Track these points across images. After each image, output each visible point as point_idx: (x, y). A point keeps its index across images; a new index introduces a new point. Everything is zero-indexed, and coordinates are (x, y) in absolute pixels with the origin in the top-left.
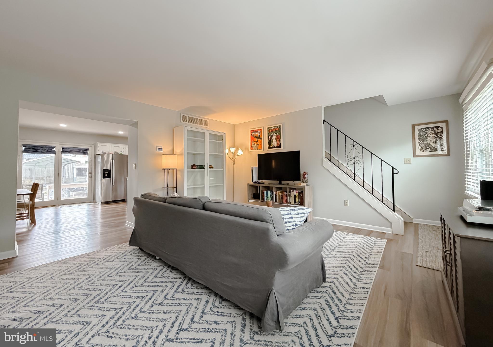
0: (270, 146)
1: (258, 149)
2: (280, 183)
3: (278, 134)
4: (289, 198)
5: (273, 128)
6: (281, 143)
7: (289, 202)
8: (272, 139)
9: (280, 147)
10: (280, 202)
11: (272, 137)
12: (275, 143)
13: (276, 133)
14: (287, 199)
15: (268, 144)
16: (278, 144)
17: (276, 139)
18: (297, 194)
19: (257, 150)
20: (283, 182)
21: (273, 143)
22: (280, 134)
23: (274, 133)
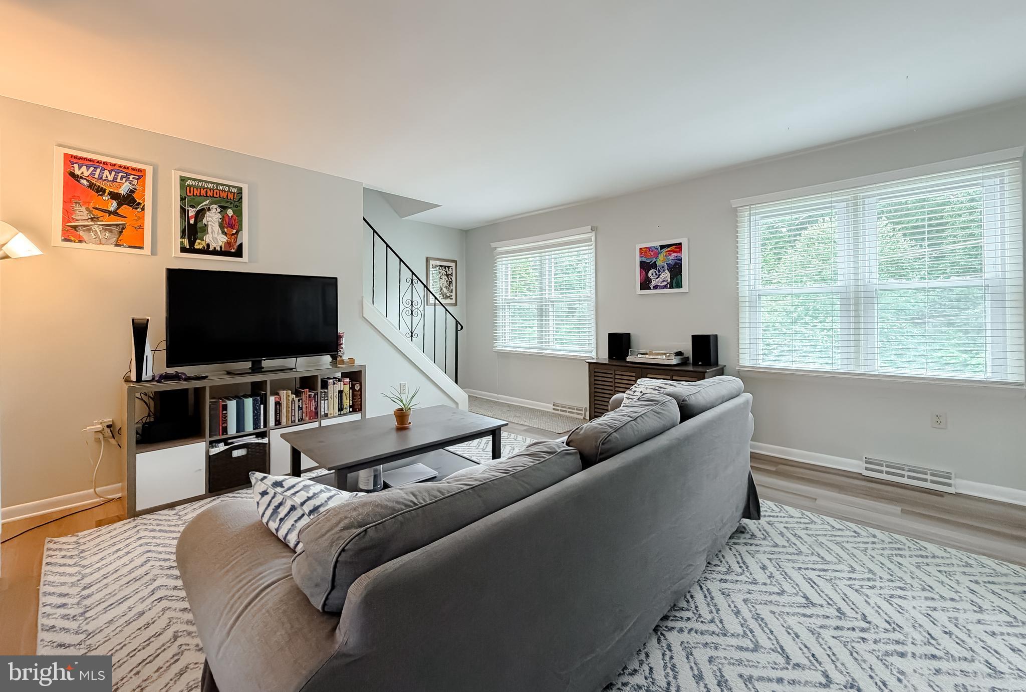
0: (192, 243)
1: (117, 245)
2: (257, 369)
3: (230, 212)
4: (323, 402)
5: (210, 186)
6: (241, 245)
7: (323, 413)
8: (205, 221)
9: (239, 253)
10: (295, 421)
11: (200, 214)
12: (215, 237)
13: (223, 208)
14: (316, 409)
15: (183, 237)
16: (228, 244)
17: (221, 226)
18: (347, 389)
19: (112, 248)
20: (267, 363)
21: (208, 238)
22: (239, 213)
23: (211, 204)
